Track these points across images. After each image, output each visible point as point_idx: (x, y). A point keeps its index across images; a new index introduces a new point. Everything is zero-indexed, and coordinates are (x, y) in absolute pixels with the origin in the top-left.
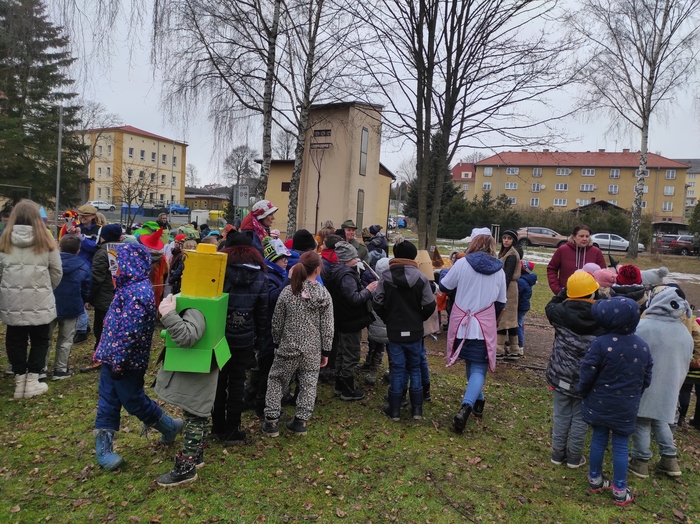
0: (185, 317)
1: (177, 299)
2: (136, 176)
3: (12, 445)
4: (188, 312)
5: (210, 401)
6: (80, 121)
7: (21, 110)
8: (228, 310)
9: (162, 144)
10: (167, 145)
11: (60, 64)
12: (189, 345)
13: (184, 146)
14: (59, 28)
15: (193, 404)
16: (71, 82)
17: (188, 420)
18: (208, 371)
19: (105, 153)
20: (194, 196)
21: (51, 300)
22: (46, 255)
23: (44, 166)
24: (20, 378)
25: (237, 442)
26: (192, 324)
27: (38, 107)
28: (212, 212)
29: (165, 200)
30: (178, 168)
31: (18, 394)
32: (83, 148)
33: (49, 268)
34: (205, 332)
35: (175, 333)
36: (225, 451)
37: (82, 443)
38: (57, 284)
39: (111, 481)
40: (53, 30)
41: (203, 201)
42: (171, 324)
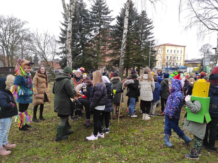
0: (194, 103)
1: (191, 97)
2: (169, 58)
3: (143, 132)
4: (195, 101)
5: (203, 134)
6: (154, 44)
7: (141, 44)
8: (210, 103)
9: (177, 47)
10: (179, 47)
11: (150, 29)
12: (195, 112)
13: (185, 47)
14: (150, 19)
15: (197, 133)
16: (152, 34)
17: (195, 139)
18: (203, 123)
19: (160, 52)
20: (188, 63)
21: (152, 95)
22: (151, 82)
23: (145, 58)
24: (144, 114)
25: (214, 151)
26: (196, 105)
27: (145, 42)
28: (194, 68)
29: (178, 65)
30: (183, 54)
31: (143, 119)
32: (155, 52)
33: (151, 86)
34: (201, 109)
35: (190, 108)
36: (209, 153)
37: (161, 136)
38: (153, 90)
39: (170, 151)
40: (149, 20)
41: (191, 64)
42: (189, 104)
